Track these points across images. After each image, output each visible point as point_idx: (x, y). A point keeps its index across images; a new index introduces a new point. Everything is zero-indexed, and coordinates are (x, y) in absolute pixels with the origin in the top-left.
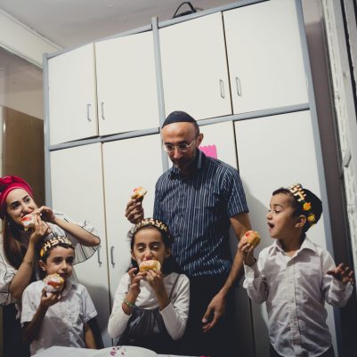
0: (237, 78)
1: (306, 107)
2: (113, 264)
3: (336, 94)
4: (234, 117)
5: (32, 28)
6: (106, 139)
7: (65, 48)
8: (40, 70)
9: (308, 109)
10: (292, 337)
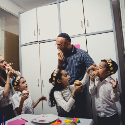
0: (87, 21)
1: (112, 31)
2: (43, 86)
3: (123, 26)
4: (86, 34)
5: (14, 3)
6: (41, 42)
7: (26, 10)
8: (17, 18)
9: (113, 31)
10: (101, 110)
